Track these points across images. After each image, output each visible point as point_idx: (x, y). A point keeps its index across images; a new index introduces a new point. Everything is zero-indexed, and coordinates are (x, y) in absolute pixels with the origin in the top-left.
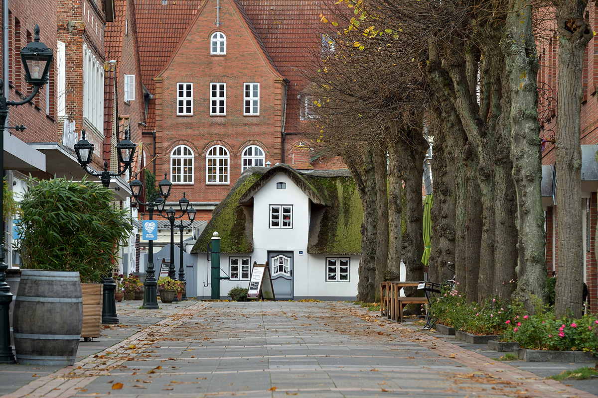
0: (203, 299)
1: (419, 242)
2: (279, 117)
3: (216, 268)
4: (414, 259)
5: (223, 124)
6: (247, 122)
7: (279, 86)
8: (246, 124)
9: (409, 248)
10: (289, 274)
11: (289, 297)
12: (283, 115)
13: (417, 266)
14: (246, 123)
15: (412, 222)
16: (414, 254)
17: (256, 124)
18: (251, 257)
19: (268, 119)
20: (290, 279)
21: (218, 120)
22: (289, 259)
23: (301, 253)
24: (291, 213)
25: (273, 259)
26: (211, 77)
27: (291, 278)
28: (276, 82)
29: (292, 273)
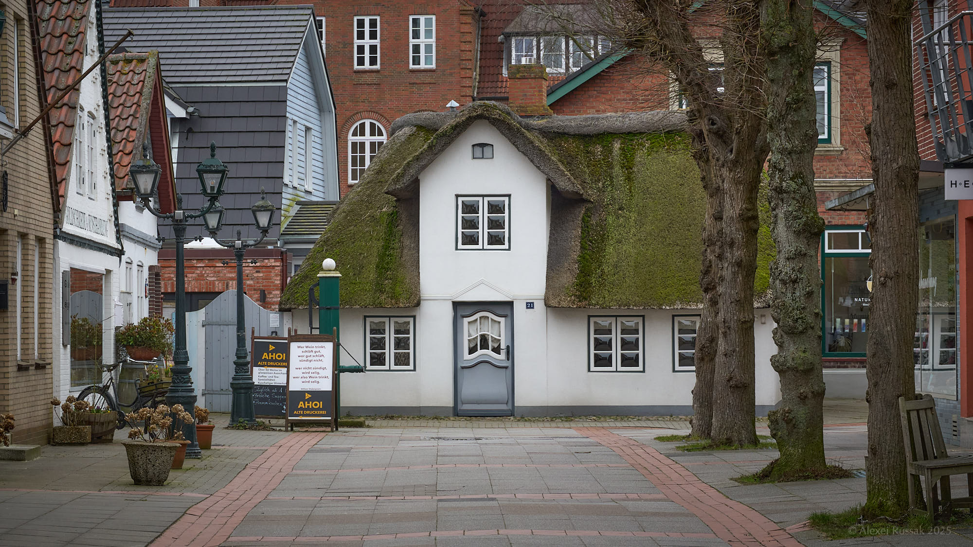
2: (468, 71)
5: (375, 84)
6: (415, 80)
7: (469, 19)
8: (413, 84)
10: (502, 356)
11: (503, 407)
12: (476, 69)
14: (412, 81)
17: (430, 84)
18: (414, 317)
19: (451, 74)
20: (506, 368)
21: (367, 78)
22: (502, 320)
23: (530, 306)
24: (506, 214)
25: (466, 320)
26: (356, 7)
27: (508, 364)
28: (463, 13)
29: (510, 352)
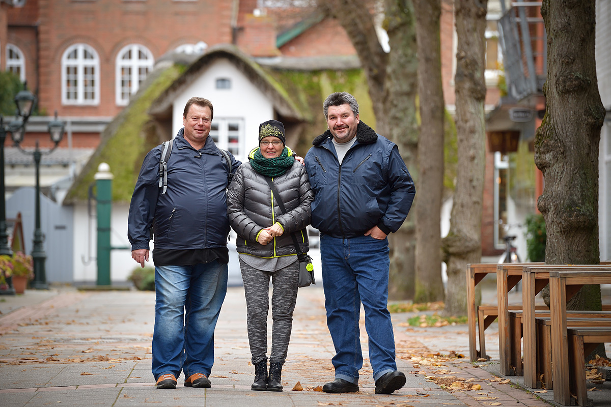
0: (83, 287)
1: (586, 151)
3: (104, 231)
4: (573, 201)
5: (142, 13)
8: (177, 13)
9: (556, 168)
13: (581, 219)
14: (177, 11)
15: (564, 93)
16: (571, 186)
17: (193, 13)
19: (212, 6)
21: (135, 7)
24: (240, 131)
